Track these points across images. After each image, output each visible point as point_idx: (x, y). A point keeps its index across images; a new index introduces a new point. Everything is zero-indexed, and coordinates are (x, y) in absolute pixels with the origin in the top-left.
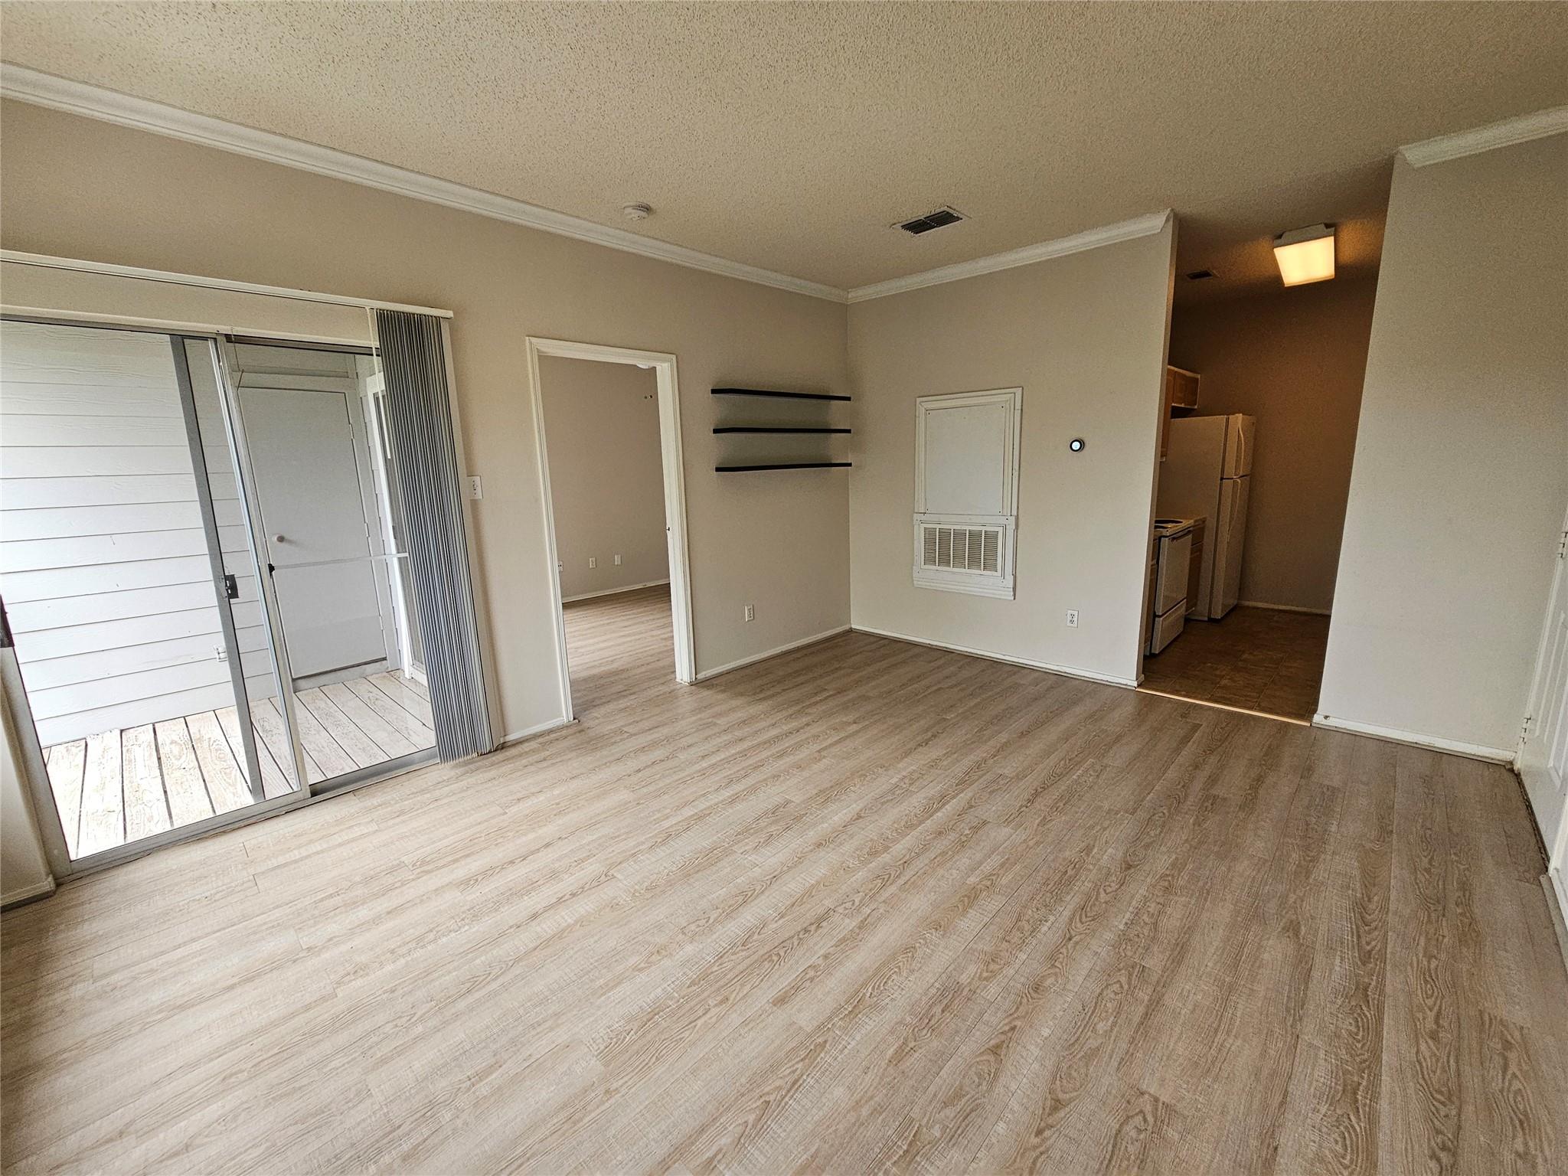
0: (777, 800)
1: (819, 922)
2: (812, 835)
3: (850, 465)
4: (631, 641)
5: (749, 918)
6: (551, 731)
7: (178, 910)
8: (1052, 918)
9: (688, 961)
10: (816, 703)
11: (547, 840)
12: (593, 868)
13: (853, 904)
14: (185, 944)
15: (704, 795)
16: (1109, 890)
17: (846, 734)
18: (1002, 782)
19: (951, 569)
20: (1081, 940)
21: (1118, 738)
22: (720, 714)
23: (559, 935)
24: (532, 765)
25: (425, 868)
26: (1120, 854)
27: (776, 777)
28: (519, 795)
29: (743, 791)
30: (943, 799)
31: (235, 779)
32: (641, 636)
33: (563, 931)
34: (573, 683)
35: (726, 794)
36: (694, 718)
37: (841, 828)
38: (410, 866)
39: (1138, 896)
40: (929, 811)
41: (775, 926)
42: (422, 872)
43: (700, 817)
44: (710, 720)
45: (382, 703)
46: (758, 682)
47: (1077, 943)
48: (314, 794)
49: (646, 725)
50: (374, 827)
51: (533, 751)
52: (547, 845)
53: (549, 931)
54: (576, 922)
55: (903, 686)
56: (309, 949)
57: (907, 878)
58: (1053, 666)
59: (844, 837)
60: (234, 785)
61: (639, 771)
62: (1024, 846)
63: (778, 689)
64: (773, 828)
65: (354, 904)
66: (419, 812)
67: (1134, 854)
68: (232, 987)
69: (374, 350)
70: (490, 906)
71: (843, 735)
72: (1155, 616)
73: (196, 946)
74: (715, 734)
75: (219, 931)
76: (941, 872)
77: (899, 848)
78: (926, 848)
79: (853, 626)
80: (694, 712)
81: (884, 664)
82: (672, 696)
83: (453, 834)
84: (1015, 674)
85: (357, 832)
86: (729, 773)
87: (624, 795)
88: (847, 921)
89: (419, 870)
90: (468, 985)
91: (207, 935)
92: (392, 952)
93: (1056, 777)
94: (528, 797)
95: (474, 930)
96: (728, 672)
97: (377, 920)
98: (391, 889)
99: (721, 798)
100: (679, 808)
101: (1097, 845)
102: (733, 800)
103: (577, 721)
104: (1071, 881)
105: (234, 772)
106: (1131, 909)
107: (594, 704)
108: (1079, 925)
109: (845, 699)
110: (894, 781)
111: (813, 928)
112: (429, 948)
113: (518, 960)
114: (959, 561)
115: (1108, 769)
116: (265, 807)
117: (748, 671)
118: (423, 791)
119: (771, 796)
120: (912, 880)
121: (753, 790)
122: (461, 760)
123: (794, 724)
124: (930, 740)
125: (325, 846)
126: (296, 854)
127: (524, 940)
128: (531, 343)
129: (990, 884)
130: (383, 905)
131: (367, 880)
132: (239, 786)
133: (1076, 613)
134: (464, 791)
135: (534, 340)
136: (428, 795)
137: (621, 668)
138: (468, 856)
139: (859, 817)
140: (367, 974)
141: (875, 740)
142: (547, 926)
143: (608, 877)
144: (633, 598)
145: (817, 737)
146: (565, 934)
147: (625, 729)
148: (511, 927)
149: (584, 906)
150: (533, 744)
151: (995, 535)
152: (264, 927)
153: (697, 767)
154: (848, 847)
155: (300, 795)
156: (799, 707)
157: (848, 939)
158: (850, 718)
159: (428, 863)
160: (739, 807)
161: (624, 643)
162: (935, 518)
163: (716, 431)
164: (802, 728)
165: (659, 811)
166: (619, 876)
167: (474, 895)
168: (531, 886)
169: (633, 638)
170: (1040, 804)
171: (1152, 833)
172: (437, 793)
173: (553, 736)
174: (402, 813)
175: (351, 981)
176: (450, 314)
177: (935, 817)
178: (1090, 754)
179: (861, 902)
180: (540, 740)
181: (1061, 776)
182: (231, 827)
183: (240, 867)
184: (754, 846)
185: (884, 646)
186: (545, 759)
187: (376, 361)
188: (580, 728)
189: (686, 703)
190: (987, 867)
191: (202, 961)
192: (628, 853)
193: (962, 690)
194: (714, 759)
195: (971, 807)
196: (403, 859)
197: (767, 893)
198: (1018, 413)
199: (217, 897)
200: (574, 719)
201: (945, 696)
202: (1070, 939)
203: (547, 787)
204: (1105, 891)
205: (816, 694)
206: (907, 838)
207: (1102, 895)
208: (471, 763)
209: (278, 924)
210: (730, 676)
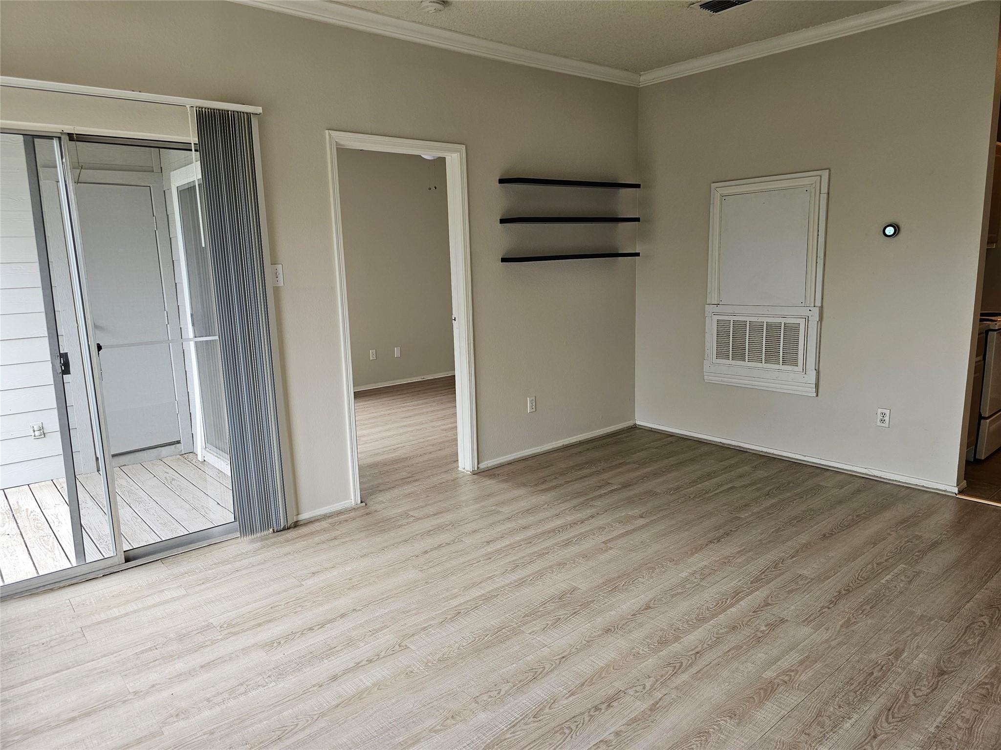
0: (564, 586)
1: (610, 701)
2: (600, 621)
3: (638, 255)
4: (412, 431)
5: (538, 692)
6: (339, 513)
7: (21, 652)
8: (856, 716)
9: (482, 727)
10: (600, 496)
11: (342, 611)
12: (387, 638)
13: (644, 688)
14: (30, 681)
15: (490, 578)
16: (919, 693)
17: (633, 527)
18: (801, 583)
19: (746, 363)
20: (887, 739)
21: (934, 545)
22: (502, 503)
23: (360, 695)
24: (324, 542)
25: (232, 630)
26: (933, 659)
27: (562, 564)
28: (313, 570)
29: (529, 576)
30: (737, 595)
31: (53, 546)
32: (422, 426)
33: (362, 692)
34: (361, 468)
35: (513, 577)
36: (477, 506)
37: (629, 617)
38: (218, 628)
39: (952, 702)
40: (721, 607)
41: (565, 702)
42: (229, 633)
43: (488, 598)
44: (494, 508)
45: (178, 483)
46: (541, 474)
47: (882, 742)
48: (127, 560)
49: (431, 510)
50: (182, 592)
51: (325, 530)
52: (343, 616)
53: (350, 692)
54: (374, 685)
55: (694, 482)
56: (135, 693)
57: (700, 667)
58: (860, 469)
59: (633, 625)
60: (52, 551)
61: (426, 552)
62: (826, 646)
63: (561, 480)
64: (561, 612)
65: (171, 658)
66: (221, 580)
67: (949, 661)
68: (73, 720)
69: (193, 145)
70: (293, 666)
71: (629, 527)
72: (981, 418)
73: (38, 684)
74: (499, 522)
75: (57, 672)
76: (736, 664)
77: (692, 639)
78: (718, 640)
79: (638, 423)
80: (477, 500)
81: (673, 460)
82: (454, 484)
83: (255, 601)
84: (817, 475)
85: (167, 595)
86: (514, 558)
87: (412, 574)
88: (639, 703)
89: (226, 632)
90: (279, 733)
91: (47, 675)
92: (208, 700)
93: (862, 581)
94: (322, 571)
95: (280, 686)
96: (510, 463)
97: (191, 673)
98: (201, 647)
99: (507, 582)
100: (466, 588)
101: (907, 650)
102: (520, 583)
103: (364, 504)
104: (876, 684)
105: (51, 540)
106: (943, 713)
107: (380, 489)
108: (885, 725)
109: (631, 493)
110: (684, 575)
111: (604, 706)
112: (241, 698)
113: (323, 715)
114: (755, 357)
115: (922, 575)
116: (85, 569)
117: (529, 463)
118: (223, 562)
119: (557, 583)
120: (705, 670)
121: (539, 575)
122: (259, 535)
123: (579, 515)
124: (722, 537)
125: (140, 606)
126: (116, 612)
127: (328, 697)
128: (330, 135)
129: (788, 679)
130: (196, 660)
131: (181, 638)
132: (57, 552)
133: (887, 412)
134: (262, 563)
135: (333, 133)
136: (230, 566)
137: (403, 456)
138: (269, 621)
139: (648, 607)
140: (188, 718)
141: (663, 535)
142: (347, 687)
143: (401, 647)
144: (413, 390)
145: (601, 528)
146: (364, 695)
147: (411, 513)
148: (314, 686)
149: (380, 672)
150: (324, 524)
151: (796, 328)
152: (96, 672)
153: (483, 551)
154: (637, 635)
155: (116, 560)
156: (582, 499)
157: (639, 720)
158: (636, 512)
159: (234, 626)
160: (526, 590)
161: (406, 433)
162: (729, 309)
163: (502, 221)
164: (588, 519)
165: (447, 590)
166: (413, 647)
167: (278, 656)
168: (329, 652)
169: (414, 428)
170: (845, 606)
171: (970, 641)
172: (238, 564)
173: (342, 517)
174: (206, 580)
175: (175, 722)
176: (259, 110)
177: (728, 612)
178: (901, 559)
179: (652, 686)
180: (330, 520)
181: (867, 580)
182: (57, 585)
183: (68, 619)
184: (543, 627)
185: (671, 442)
186: (335, 538)
187: (195, 155)
188: (368, 511)
189: (467, 492)
190: (785, 663)
191: (46, 696)
192: (419, 627)
193: (758, 489)
194: (499, 545)
195: (767, 605)
196: (211, 621)
197: (556, 672)
198: (824, 197)
199: (53, 644)
200: (361, 502)
201: (739, 495)
202: (875, 737)
203: (338, 564)
204: (914, 694)
205: (600, 487)
206: (699, 630)
207: (912, 697)
208: (266, 539)
209: (107, 671)
210: (511, 467)
